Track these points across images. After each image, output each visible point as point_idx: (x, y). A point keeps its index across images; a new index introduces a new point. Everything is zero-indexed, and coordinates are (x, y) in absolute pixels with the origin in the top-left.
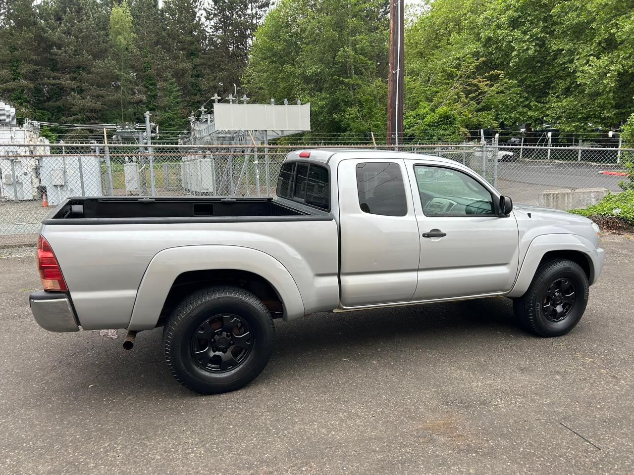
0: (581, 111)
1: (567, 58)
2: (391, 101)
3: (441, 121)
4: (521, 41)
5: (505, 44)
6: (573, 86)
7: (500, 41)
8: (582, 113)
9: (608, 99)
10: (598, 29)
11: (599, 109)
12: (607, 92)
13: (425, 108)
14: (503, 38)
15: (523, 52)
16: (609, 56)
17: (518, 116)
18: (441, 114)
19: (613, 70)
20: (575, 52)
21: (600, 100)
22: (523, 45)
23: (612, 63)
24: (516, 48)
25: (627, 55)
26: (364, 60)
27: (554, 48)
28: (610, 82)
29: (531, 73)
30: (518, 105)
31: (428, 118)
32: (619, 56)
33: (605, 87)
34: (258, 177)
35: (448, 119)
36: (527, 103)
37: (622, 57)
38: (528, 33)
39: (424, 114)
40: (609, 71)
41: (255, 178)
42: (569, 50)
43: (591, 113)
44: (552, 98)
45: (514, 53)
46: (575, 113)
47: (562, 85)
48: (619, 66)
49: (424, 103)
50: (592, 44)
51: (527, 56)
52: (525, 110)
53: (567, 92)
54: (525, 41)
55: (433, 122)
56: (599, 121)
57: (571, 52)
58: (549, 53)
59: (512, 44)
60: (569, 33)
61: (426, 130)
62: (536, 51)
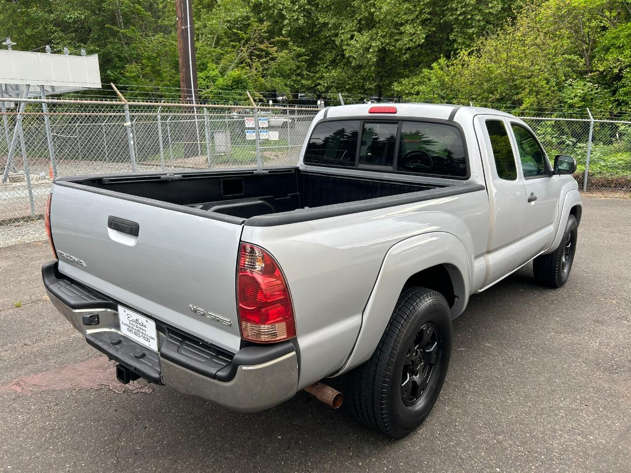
0: (348, 82)
1: (333, 32)
2: (183, 60)
3: (235, 85)
4: (290, 10)
5: (276, 11)
6: (338, 58)
7: (270, 8)
8: (348, 84)
9: (370, 72)
10: (359, 8)
11: (362, 81)
12: (370, 65)
13: (214, 70)
14: (274, 6)
15: (293, 22)
16: (369, 33)
17: (293, 84)
18: (234, 78)
19: (374, 46)
20: (339, 27)
21: (363, 73)
22: (294, 14)
23: (372, 39)
24: (287, 16)
25: (385, 33)
26: (141, 11)
27: (321, 20)
28: (372, 57)
29: (301, 42)
30: (292, 74)
31: (221, 81)
32: (377, 34)
33: (369, 61)
34: (132, 142)
35: (241, 84)
36: (299, 71)
37: (380, 35)
38: (297, 3)
39: (215, 76)
40: (371, 46)
41: (128, 145)
42: (334, 24)
43: (356, 85)
44: (321, 68)
45: (286, 22)
46: (343, 83)
47: (329, 57)
48: (378, 43)
49: (211, 65)
50: (353, 21)
51: (297, 26)
52: (299, 78)
53: (334, 63)
54: (294, 11)
55: (227, 86)
56: (363, 91)
57: (336, 26)
58: (316, 26)
59: (283, 12)
60: (333, 8)
61: (220, 93)
62: (305, 22)
